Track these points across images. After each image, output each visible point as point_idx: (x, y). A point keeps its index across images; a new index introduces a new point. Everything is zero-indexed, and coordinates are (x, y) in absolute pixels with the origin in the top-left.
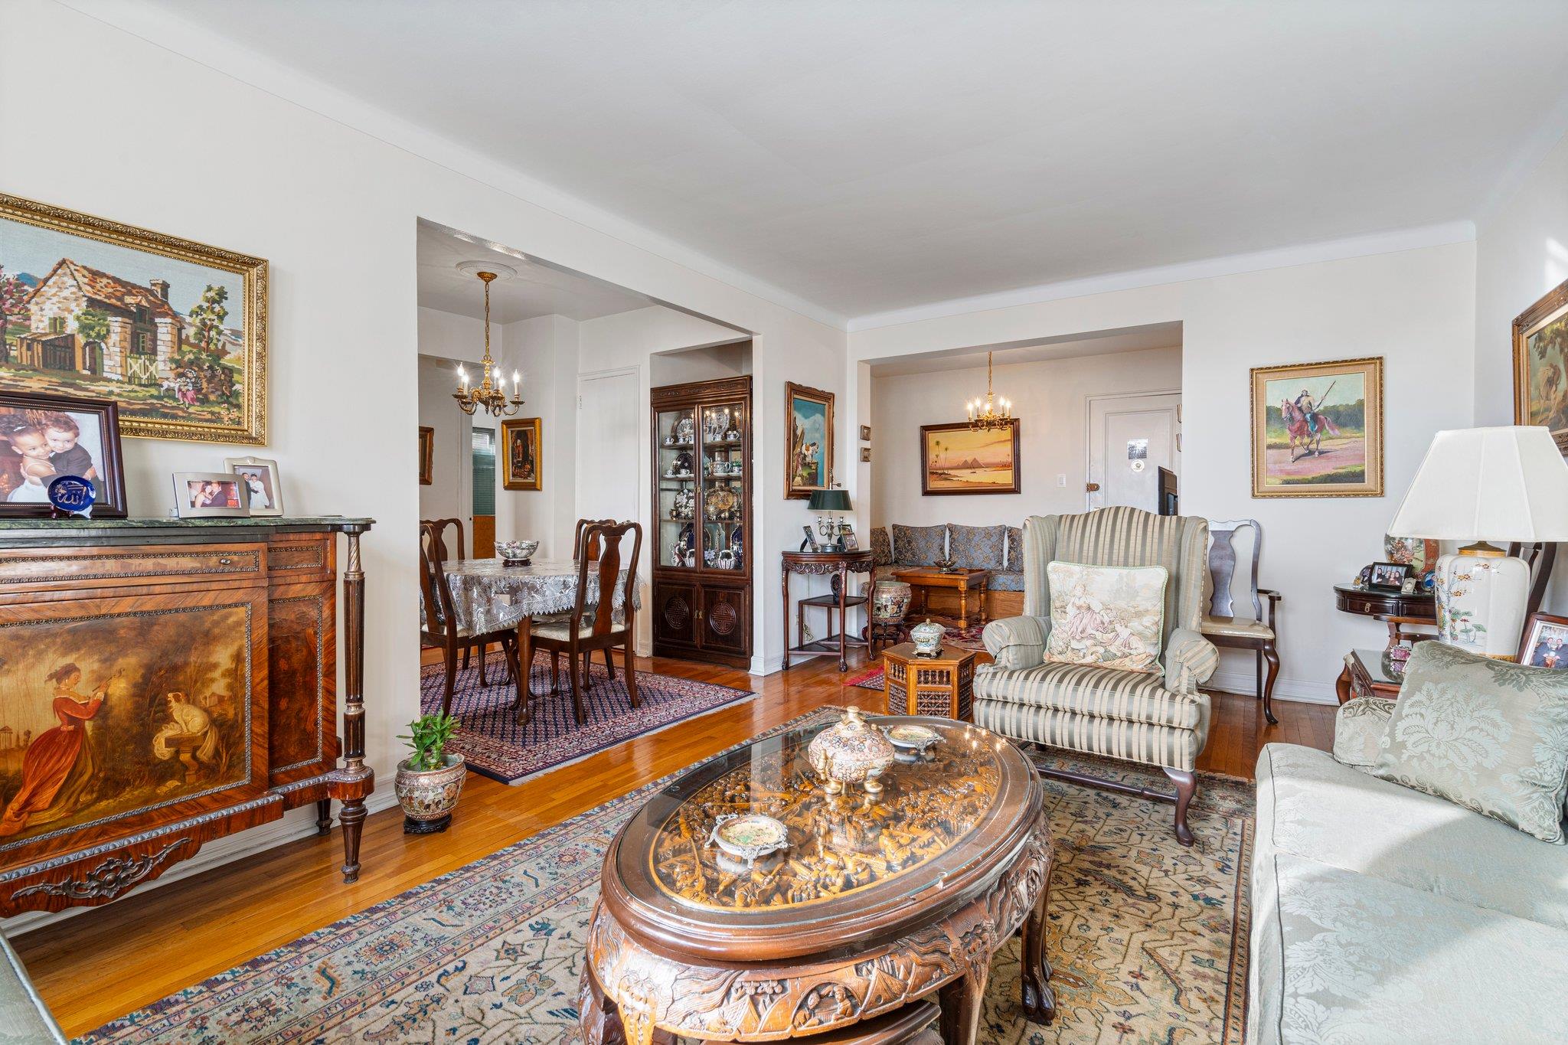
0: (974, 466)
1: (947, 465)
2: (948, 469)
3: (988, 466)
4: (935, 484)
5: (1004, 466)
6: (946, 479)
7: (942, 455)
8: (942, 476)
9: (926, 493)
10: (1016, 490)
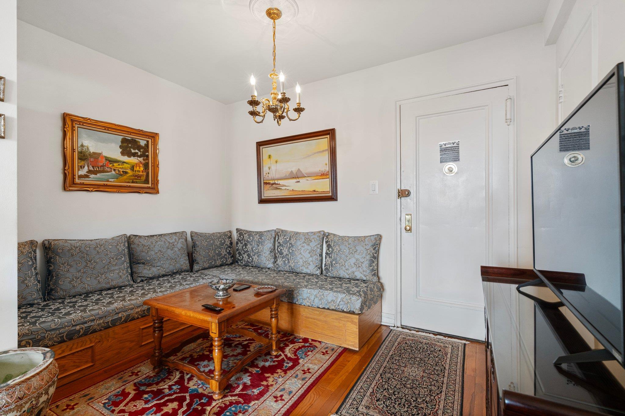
0: (297, 176)
1: (277, 176)
2: (278, 179)
3: (309, 175)
4: (269, 193)
5: (323, 175)
6: (277, 189)
7: (273, 168)
8: (273, 185)
9: (262, 201)
10: (333, 198)
